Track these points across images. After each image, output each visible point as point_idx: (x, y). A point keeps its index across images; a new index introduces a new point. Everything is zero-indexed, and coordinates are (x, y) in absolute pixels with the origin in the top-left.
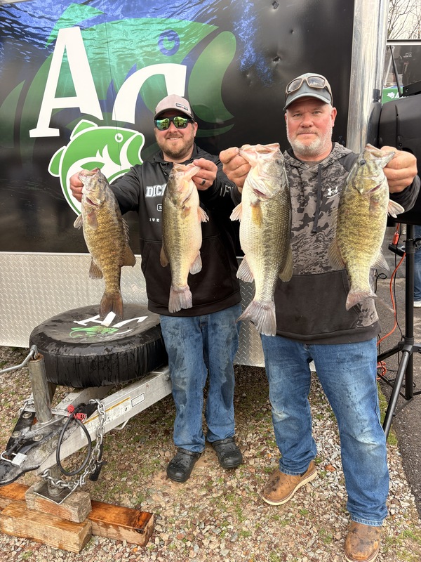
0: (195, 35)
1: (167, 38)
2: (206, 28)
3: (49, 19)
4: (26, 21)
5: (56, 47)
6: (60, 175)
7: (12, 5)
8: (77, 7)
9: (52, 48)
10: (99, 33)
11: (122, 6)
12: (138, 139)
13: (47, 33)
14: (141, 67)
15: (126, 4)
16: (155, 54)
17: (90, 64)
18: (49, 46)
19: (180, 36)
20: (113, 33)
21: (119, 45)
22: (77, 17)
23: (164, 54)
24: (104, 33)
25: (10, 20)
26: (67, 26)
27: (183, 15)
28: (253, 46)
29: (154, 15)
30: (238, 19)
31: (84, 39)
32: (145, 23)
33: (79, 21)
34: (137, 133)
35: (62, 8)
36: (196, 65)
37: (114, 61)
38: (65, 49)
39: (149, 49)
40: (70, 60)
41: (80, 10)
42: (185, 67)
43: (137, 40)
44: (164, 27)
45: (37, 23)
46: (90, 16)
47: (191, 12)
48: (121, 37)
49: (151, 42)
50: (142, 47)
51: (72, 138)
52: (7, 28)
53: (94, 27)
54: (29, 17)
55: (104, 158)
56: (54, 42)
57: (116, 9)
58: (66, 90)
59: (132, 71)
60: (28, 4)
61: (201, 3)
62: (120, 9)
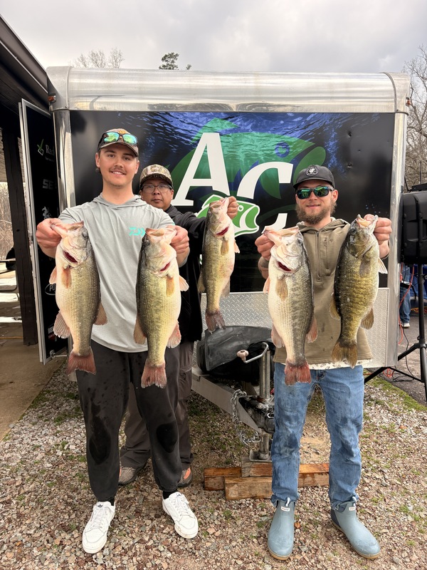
0: (300, 147)
1: (281, 147)
3: (196, 125)
4: (177, 125)
5: (199, 144)
7: (167, 113)
8: (218, 120)
9: (196, 145)
10: (233, 139)
12: (254, 210)
13: (193, 135)
14: (262, 162)
15: (254, 123)
16: (272, 156)
17: (224, 158)
18: (193, 143)
19: (290, 146)
20: (243, 140)
21: (247, 148)
22: (218, 127)
23: (279, 156)
24: (238, 140)
25: (164, 122)
26: (209, 132)
27: (293, 134)
28: (336, 156)
29: (275, 130)
30: (327, 141)
31: (221, 141)
32: (267, 136)
33: (219, 129)
34: (255, 206)
35: (207, 120)
36: (299, 164)
37: (242, 157)
38: (206, 148)
39: (268, 152)
40: (209, 154)
41: (221, 123)
42: (291, 166)
43: (261, 146)
44: (280, 140)
45: (185, 127)
46: (228, 128)
47: (298, 133)
48: (248, 143)
49: (270, 148)
50: (263, 151)
51: (204, 207)
52: (159, 127)
53: (231, 134)
54: (179, 122)
56: (198, 141)
57: (248, 125)
58: (202, 173)
59: (255, 164)
60: (181, 114)
61: (305, 128)
62: (250, 126)
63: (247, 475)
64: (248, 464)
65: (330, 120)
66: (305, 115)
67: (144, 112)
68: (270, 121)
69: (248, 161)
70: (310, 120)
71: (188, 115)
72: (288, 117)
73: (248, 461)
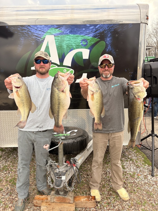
0: (92, 41)
1: (84, 41)
2: (96, 39)
3: (43, 32)
4: (34, 31)
5: (44, 41)
7: (29, 26)
8: (53, 29)
9: (43, 41)
10: (60, 38)
11: (69, 30)
12: (72, 71)
13: (41, 36)
14: (74, 49)
15: (71, 30)
16: (79, 46)
17: (57, 47)
18: (42, 40)
19: (88, 41)
20: (65, 38)
22: (53, 32)
23: (83, 46)
24: (63, 38)
25: (27, 30)
26: (49, 35)
27: (89, 35)
28: (111, 46)
29: (81, 33)
30: (106, 38)
31: (55, 39)
32: (77, 36)
33: (54, 33)
34: (72, 70)
35: (48, 29)
36: (92, 50)
37: (65, 47)
38: (48, 42)
39: (77, 44)
40: (49, 45)
41: (54, 30)
42: (89, 50)
43: (74, 41)
44: (83, 38)
45: (38, 32)
46: (58, 32)
47: (92, 34)
48: (68, 40)
49: (78, 42)
50: (75, 43)
52: (26, 33)
53: (59, 36)
54: (35, 30)
56: (44, 39)
57: (67, 31)
59: (71, 50)
60: (35, 26)
61: (95, 32)
62: (68, 31)
64: (53, 197)
65: (108, 27)
66: (95, 25)
67: (18, 26)
68: (78, 29)
69: (68, 48)
70: (98, 28)
71: (39, 26)
72: (87, 26)
73: (53, 195)
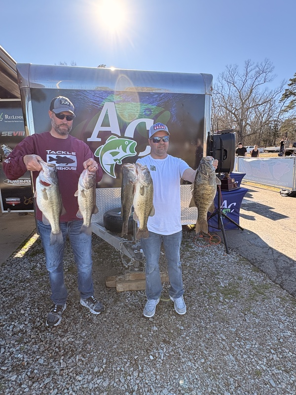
1: (147, 110)
2: (161, 109)
3: (101, 98)
6: (99, 156)
7: (85, 91)
8: (114, 96)
9: (102, 108)
12: (134, 144)
13: (100, 103)
16: (143, 115)
18: (100, 108)
19: (152, 110)
20: (127, 106)
21: (130, 111)
22: (113, 99)
23: (146, 115)
24: (124, 106)
25: (83, 95)
26: (109, 102)
27: (153, 104)
28: (176, 116)
29: (144, 102)
30: (171, 108)
31: (115, 107)
34: (134, 141)
35: (107, 95)
36: (157, 120)
37: (126, 116)
39: (141, 113)
40: (109, 114)
42: (153, 120)
43: (136, 110)
44: (147, 107)
45: (95, 98)
46: (119, 100)
47: (156, 103)
48: (130, 108)
49: (141, 111)
51: (107, 142)
52: (81, 99)
53: (120, 103)
54: (92, 96)
55: (120, 150)
58: (106, 123)
60: (93, 91)
61: (159, 101)
62: (131, 99)
63: (128, 279)
64: (128, 274)
65: (173, 97)
66: (159, 94)
69: (130, 118)
70: (162, 97)
71: (96, 92)
72: (151, 94)
73: (128, 273)
